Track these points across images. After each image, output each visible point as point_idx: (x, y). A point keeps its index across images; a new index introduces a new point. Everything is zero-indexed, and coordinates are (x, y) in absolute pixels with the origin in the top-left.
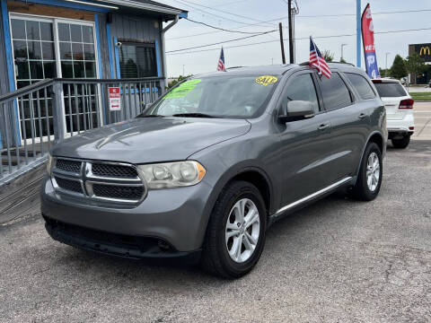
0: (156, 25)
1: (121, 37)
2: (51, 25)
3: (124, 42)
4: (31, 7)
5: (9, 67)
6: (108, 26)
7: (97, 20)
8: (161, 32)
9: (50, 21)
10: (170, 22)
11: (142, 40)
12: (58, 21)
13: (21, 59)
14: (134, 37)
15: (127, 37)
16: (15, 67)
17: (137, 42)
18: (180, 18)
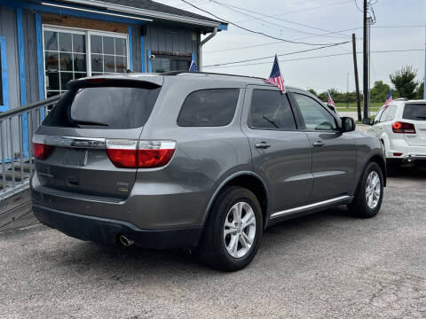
0: (194, 38)
1: (155, 49)
2: (84, 36)
3: (158, 54)
4: (64, 20)
5: (40, 77)
6: (142, 39)
7: (130, 32)
8: (199, 44)
9: (83, 33)
10: (208, 35)
11: (178, 53)
12: (91, 33)
13: (53, 71)
14: (169, 50)
15: (162, 50)
16: (46, 78)
17: (172, 55)
18: (219, 30)
